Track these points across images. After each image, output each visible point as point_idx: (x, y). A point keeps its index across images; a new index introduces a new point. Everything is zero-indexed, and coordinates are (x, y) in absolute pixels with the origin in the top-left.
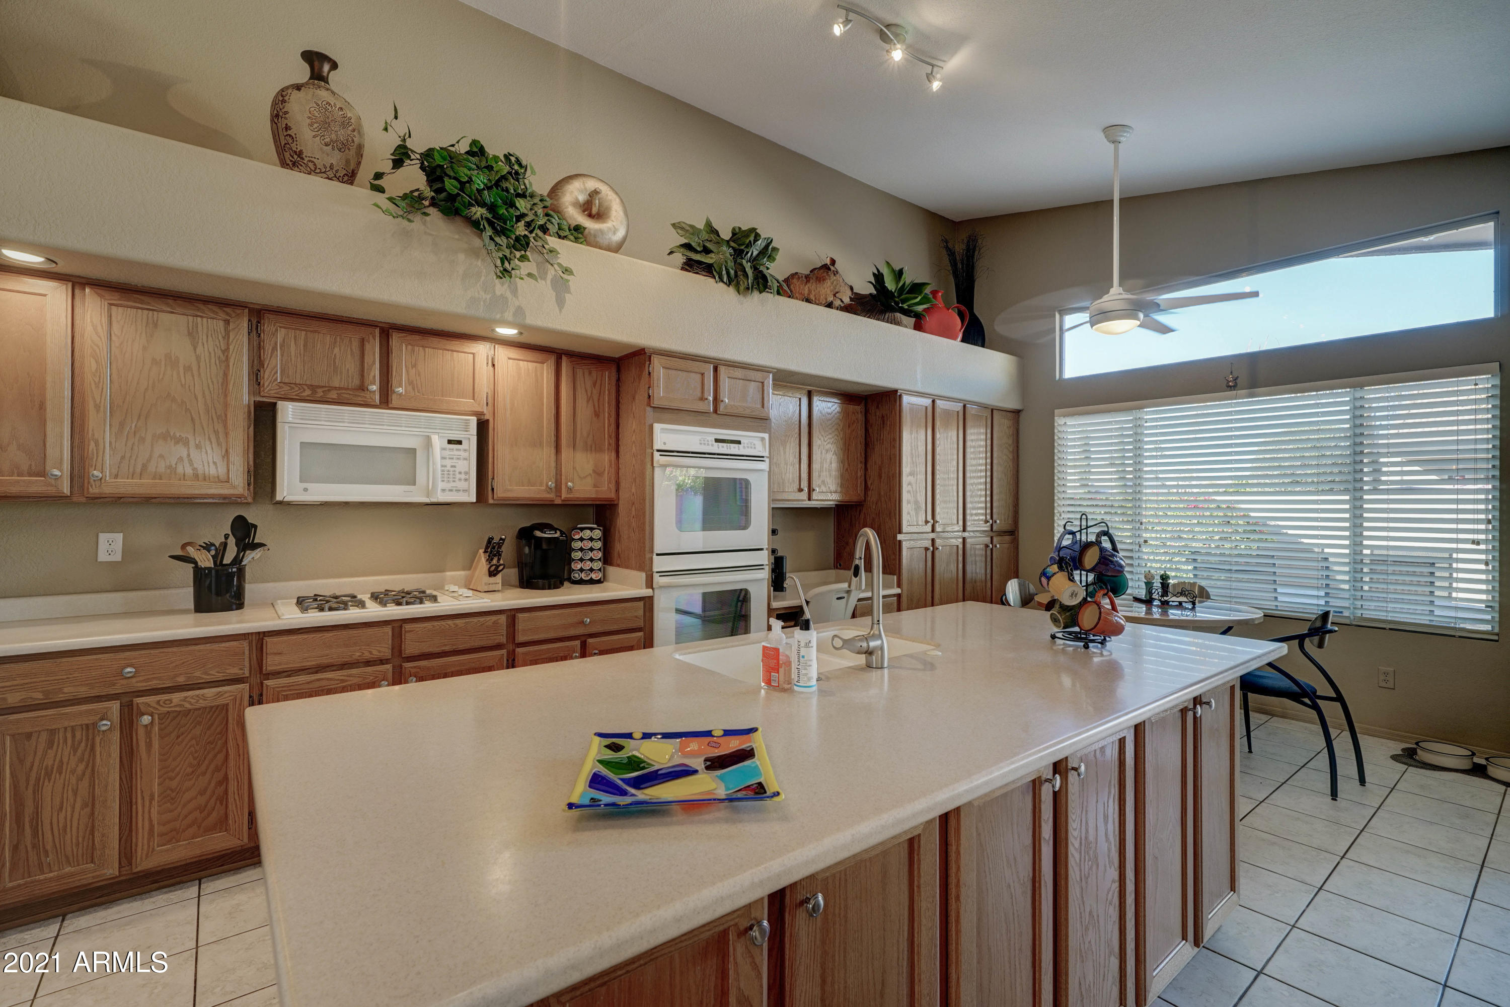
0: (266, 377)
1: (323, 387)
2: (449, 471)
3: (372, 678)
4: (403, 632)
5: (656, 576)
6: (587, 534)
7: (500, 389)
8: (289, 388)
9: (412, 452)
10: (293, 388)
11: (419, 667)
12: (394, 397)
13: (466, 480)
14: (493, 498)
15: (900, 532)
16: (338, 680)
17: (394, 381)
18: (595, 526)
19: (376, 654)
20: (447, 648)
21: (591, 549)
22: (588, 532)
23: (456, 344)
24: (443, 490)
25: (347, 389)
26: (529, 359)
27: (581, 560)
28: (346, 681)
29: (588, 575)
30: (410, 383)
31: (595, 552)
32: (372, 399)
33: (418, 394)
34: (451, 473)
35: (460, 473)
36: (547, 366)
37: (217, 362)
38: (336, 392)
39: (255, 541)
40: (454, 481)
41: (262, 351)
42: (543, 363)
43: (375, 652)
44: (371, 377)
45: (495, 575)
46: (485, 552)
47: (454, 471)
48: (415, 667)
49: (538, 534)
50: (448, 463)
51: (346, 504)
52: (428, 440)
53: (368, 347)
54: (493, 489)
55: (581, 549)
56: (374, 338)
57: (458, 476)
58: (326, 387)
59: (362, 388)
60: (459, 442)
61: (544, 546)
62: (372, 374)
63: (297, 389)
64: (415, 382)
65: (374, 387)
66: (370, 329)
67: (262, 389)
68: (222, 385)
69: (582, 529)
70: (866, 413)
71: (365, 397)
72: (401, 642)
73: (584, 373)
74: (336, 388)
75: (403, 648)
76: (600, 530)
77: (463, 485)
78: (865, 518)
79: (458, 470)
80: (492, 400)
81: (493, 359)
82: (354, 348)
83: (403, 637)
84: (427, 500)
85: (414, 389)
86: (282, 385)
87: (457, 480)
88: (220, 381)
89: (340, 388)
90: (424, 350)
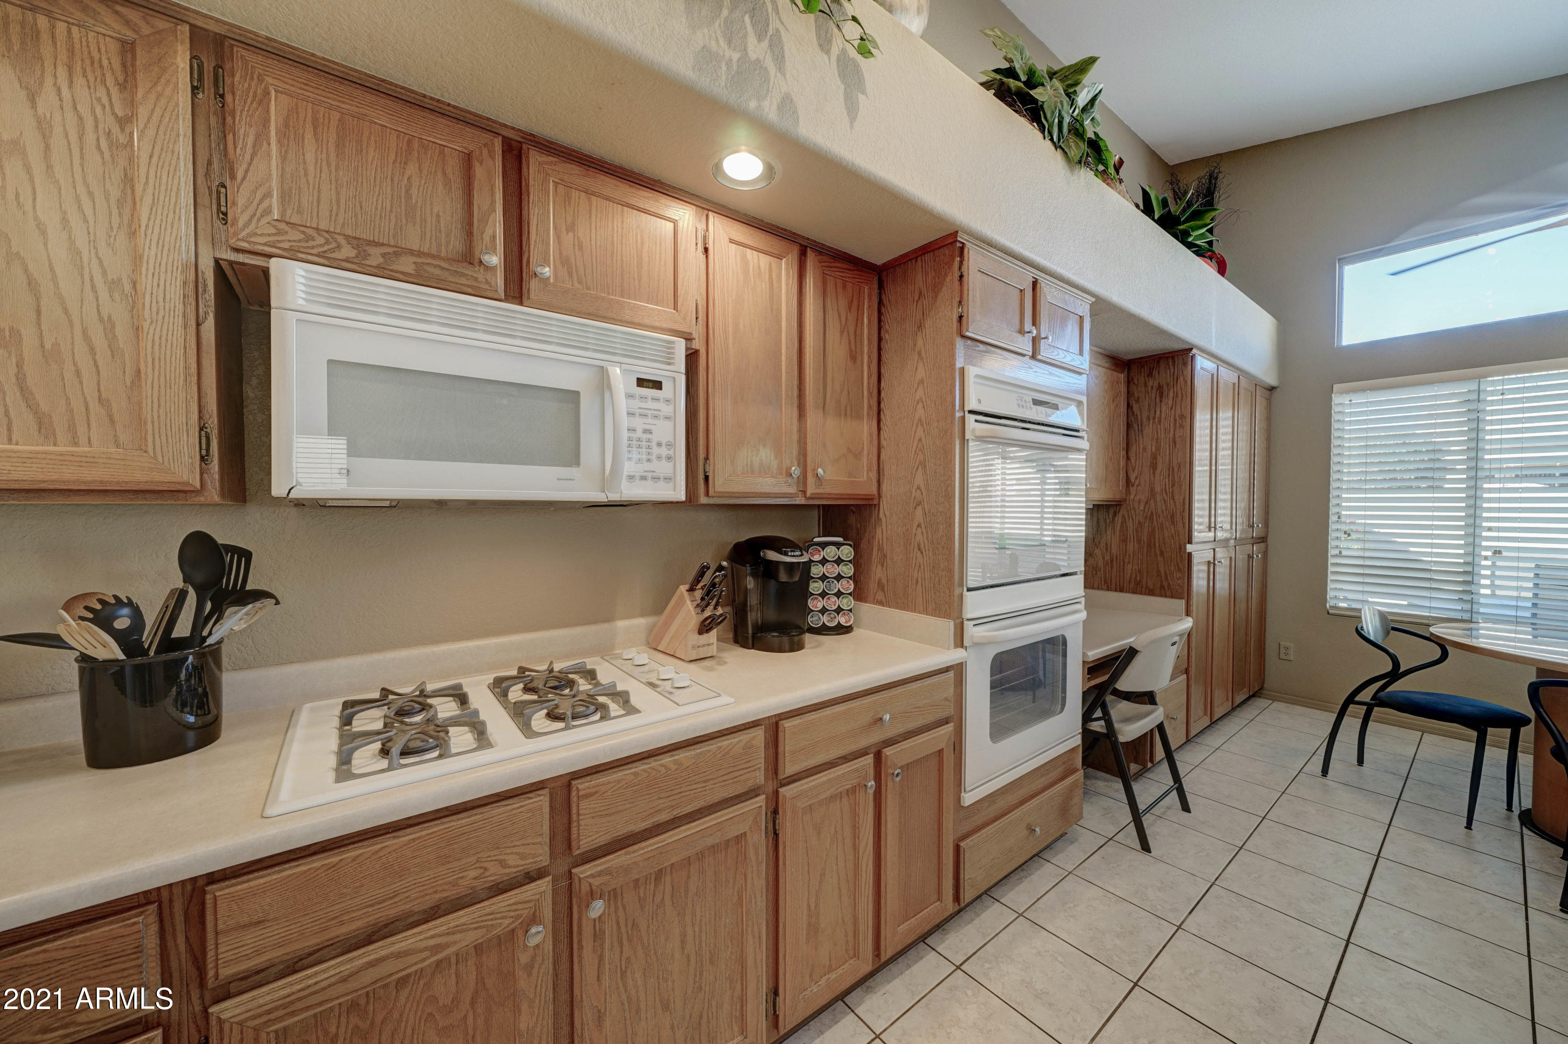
0: (241, 201)
1: (383, 245)
2: (639, 440)
3: (507, 922)
4: (574, 799)
5: (968, 625)
6: (832, 554)
7: (717, 294)
8: (302, 236)
9: (572, 397)
10: (313, 239)
11: (608, 872)
12: (534, 284)
13: (669, 458)
14: (707, 494)
15: (1190, 542)
16: (426, 949)
17: (534, 252)
18: (840, 539)
19: (516, 864)
20: (663, 817)
21: (839, 577)
22: (833, 548)
23: (644, 198)
24: (631, 478)
25: (438, 257)
26: (761, 246)
27: (823, 595)
28: (447, 945)
29: (832, 620)
30: (565, 262)
31: (844, 581)
32: (487, 282)
33: (580, 286)
34: (644, 444)
35: (659, 444)
36: (787, 264)
37: (104, 144)
38: (413, 259)
39: (248, 588)
40: (649, 460)
41: (230, 137)
42: (779, 257)
43: (513, 860)
44: (487, 237)
45: (708, 631)
46: (691, 590)
47: (649, 441)
48: (600, 874)
49: (772, 555)
50: (638, 423)
51: (441, 504)
52: (603, 373)
53: (479, 172)
54: (706, 478)
55: (823, 578)
56: (492, 156)
57: (656, 451)
58: (389, 246)
59: (469, 257)
60: (657, 385)
61: (783, 577)
62: (488, 232)
63: (321, 241)
64: (573, 260)
65: (495, 260)
66: (487, 137)
67: (231, 230)
68: (120, 203)
69: (824, 545)
70: (1129, 382)
71: (476, 279)
72: (570, 823)
73: (836, 285)
74: (411, 252)
75: (574, 836)
76: (850, 545)
77: (664, 468)
78: (1124, 521)
79: (655, 438)
80: (705, 315)
81: (705, 238)
82: (449, 171)
83: (574, 810)
84: (601, 497)
85: (571, 275)
86: (282, 226)
87: (654, 457)
88: (115, 193)
89: (420, 254)
90: (589, 200)
